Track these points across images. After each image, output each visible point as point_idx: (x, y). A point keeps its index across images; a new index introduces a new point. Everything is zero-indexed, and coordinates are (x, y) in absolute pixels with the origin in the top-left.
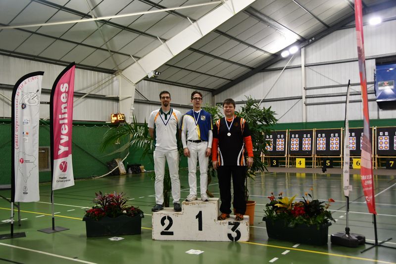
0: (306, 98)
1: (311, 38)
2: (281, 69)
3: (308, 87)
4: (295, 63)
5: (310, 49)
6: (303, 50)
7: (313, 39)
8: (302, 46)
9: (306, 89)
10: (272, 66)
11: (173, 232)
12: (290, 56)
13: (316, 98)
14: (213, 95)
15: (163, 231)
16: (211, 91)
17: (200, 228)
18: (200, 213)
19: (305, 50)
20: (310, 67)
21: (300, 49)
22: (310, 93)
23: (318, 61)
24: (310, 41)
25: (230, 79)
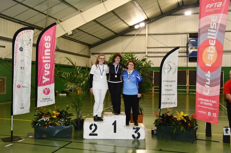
0: (148, 53)
1: (152, 19)
2: (134, 35)
3: (149, 47)
4: (142, 32)
5: (151, 25)
6: (147, 25)
7: (153, 20)
8: (146, 23)
9: (148, 48)
10: (128, 33)
11: (97, 134)
12: (139, 28)
13: (153, 54)
14: (90, 48)
15: (91, 133)
16: (89, 46)
17: (115, 132)
18: (115, 122)
19: (148, 26)
20: (150, 35)
21: (146, 24)
22: (150, 50)
23: (155, 33)
24: (152, 20)
25: (102, 39)
